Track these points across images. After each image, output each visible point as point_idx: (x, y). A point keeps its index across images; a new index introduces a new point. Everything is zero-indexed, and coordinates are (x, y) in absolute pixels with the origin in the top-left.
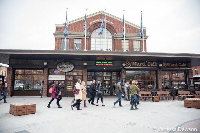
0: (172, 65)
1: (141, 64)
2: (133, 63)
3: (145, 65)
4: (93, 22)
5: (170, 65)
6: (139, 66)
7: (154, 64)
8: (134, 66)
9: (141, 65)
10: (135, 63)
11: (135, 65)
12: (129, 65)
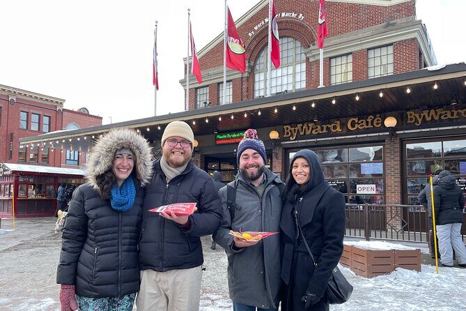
0: (449, 116)
1: (328, 129)
2: (302, 127)
3: (339, 129)
4: (255, 31)
5: (436, 118)
6: (319, 136)
7: (372, 122)
8: (305, 137)
9: (325, 131)
10: (308, 127)
11: (308, 133)
12: (292, 135)
